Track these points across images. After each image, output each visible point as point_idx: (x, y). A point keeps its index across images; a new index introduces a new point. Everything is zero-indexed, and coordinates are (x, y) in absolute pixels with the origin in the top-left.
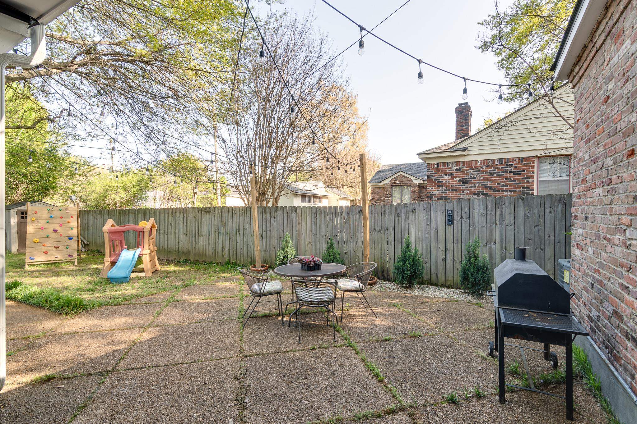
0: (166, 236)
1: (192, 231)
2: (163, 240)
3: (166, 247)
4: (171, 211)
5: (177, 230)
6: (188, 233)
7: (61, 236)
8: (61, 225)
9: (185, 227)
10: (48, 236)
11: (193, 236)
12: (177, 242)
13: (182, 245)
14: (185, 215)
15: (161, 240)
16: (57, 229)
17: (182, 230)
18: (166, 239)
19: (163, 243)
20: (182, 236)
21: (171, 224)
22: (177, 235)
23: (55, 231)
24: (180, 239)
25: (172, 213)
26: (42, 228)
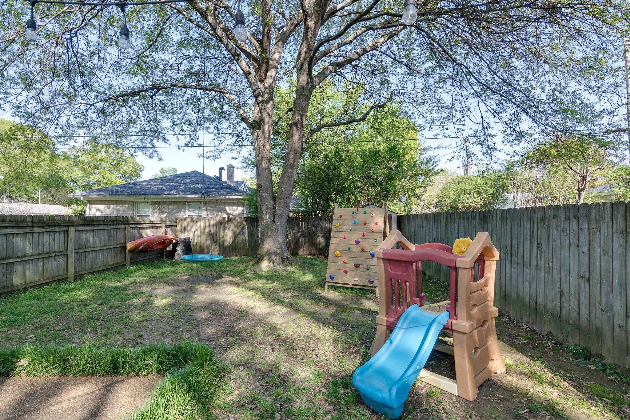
0: (527, 271)
1: (610, 274)
2: (520, 280)
3: (527, 296)
4: (540, 214)
5: (557, 263)
6: (596, 277)
7: (363, 250)
8: (364, 235)
9: (584, 259)
10: (349, 249)
11: (617, 291)
12: (556, 291)
13: (574, 305)
14: (585, 226)
15: (514, 278)
16: (359, 240)
17: (574, 267)
18: (527, 278)
19: (520, 285)
20: (574, 281)
21: (539, 246)
22: (556, 276)
23: (357, 242)
24: (565, 287)
25: (543, 219)
26: (345, 238)
